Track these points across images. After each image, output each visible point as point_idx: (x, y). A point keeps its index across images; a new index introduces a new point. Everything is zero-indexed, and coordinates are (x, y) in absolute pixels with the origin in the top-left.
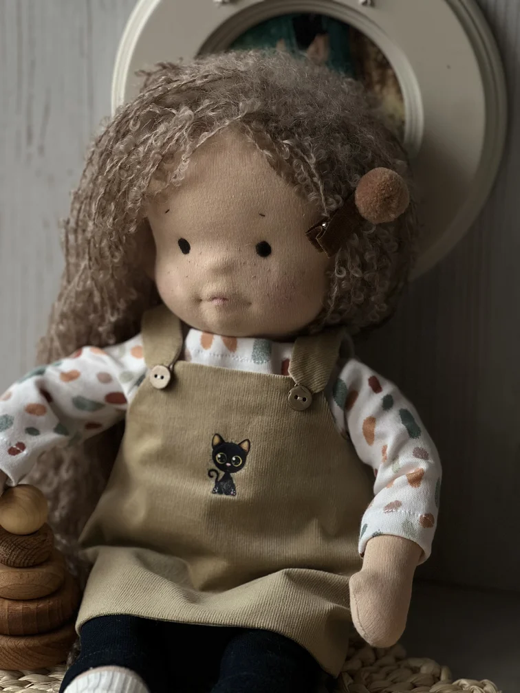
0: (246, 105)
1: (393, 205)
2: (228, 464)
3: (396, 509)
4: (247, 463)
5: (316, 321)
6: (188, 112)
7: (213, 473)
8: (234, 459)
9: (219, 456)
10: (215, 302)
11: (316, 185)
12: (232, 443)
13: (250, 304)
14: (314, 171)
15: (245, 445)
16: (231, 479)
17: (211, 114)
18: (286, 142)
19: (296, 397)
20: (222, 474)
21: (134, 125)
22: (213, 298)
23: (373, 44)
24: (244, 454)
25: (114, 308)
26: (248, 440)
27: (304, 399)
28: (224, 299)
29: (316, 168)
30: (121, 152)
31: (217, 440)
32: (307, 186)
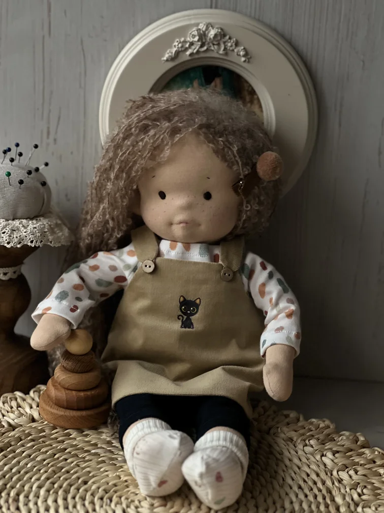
0: (199, 120)
1: (278, 171)
2: (189, 312)
3: (282, 331)
4: (199, 311)
5: (231, 233)
6: (167, 124)
7: (180, 317)
8: (192, 309)
9: (183, 308)
10: (182, 225)
11: (237, 161)
12: (190, 300)
13: (200, 225)
14: (236, 155)
15: (198, 301)
16: (190, 319)
17: (180, 125)
18: (220, 139)
19: (225, 274)
20: (185, 317)
21: (135, 131)
22: (180, 223)
23: (247, 82)
24: (197, 306)
25: (119, 230)
26: (199, 298)
27: (229, 275)
28: (187, 223)
29: (237, 153)
30: (129, 146)
31: (182, 299)
32: (232, 162)
